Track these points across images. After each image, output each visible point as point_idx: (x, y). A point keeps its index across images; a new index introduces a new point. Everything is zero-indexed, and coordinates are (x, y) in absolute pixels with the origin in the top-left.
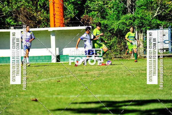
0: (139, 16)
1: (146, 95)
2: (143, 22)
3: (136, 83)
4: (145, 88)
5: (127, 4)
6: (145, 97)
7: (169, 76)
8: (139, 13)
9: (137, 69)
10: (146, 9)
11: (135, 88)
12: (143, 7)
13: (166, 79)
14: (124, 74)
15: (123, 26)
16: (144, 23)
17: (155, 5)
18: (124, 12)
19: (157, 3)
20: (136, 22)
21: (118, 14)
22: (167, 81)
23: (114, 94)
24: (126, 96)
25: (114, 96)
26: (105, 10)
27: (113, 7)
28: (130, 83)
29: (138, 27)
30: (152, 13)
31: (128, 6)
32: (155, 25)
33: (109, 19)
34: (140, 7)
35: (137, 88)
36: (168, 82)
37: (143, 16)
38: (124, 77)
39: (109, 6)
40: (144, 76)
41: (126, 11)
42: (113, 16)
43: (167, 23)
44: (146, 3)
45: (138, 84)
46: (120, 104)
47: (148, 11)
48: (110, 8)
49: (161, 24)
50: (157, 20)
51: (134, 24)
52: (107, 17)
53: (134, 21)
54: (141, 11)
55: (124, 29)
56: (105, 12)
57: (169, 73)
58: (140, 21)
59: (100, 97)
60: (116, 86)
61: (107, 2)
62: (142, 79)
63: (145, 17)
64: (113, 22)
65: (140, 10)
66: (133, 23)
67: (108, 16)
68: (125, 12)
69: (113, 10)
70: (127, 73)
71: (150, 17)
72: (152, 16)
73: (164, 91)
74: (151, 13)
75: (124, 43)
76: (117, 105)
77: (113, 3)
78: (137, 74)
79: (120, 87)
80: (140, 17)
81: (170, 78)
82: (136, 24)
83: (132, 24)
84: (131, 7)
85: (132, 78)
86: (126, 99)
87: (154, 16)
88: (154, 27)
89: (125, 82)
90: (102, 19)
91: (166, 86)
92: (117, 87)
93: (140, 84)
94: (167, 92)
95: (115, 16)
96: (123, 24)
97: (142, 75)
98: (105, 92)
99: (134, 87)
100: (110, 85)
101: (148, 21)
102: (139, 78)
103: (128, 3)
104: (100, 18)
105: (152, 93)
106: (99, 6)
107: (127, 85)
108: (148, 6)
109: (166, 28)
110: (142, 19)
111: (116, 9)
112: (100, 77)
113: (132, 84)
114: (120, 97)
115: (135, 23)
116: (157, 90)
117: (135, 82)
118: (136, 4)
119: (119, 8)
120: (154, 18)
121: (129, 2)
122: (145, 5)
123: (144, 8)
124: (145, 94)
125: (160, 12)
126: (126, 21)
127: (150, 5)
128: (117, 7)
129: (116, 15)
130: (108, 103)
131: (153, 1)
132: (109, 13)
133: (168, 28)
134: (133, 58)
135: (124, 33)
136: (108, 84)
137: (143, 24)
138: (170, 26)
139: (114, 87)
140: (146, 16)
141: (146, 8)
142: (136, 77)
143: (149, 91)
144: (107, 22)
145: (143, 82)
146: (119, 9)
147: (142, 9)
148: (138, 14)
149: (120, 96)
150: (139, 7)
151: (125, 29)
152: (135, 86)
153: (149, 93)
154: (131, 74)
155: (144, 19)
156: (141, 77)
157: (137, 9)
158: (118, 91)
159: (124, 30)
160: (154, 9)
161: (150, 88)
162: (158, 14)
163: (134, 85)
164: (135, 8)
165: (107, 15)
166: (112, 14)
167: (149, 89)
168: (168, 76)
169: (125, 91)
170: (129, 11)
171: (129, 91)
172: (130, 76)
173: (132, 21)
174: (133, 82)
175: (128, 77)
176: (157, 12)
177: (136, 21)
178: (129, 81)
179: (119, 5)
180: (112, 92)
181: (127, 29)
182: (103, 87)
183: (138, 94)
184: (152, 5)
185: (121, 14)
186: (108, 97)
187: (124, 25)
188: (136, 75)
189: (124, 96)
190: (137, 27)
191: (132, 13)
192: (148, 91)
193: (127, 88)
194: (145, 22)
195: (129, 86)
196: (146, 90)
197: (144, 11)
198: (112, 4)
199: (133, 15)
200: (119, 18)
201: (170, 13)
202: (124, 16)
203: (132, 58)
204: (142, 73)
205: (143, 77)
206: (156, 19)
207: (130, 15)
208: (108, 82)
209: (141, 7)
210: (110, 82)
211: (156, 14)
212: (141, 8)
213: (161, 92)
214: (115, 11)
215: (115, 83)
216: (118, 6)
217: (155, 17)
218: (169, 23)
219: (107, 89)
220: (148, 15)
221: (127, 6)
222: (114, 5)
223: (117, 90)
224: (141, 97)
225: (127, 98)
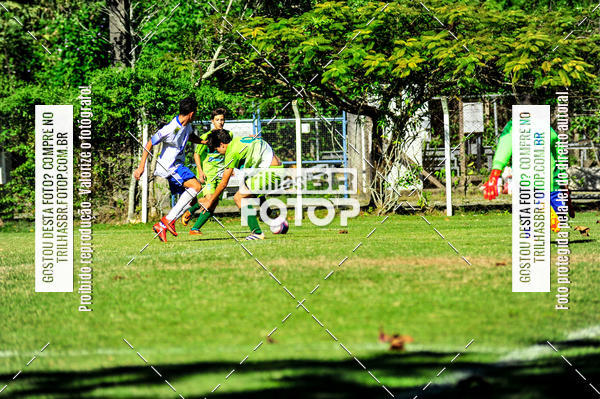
0: (154, 75)
1: (179, 346)
2: (168, 95)
3: (144, 305)
4: (176, 323)
5: (109, 31)
6: (173, 355)
7: (255, 282)
8: (154, 64)
9: (149, 259)
10: (176, 51)
11: (139, 323)
12: (165, 43)
13: (244, 291)
14: (100, 276)
15: (97, 107)
16: (171, 99)
17: (205, 39)
18: (99, 58)
19: (212, 31)
20: (145, 95)
21: (79, 65)
22: (247, 296)
23: (66, 347)
24: (110, 352)
25: (63, 354)
26: (32, 49)
27: (60, 41)
28: (123, 307)
29: (150, 113)
30: (197, 67)
31: (115, 39)
32: (210, 108)
33: (45, 83)
34: (155, 44)
35: (149, 323)
36: (251, 300)
37: (165, 77)
38: (103, 287)
39: (47, 37)
40: (171, 281)
41: (106, 54)
42: (61, 70)
43: (247, 100)
44: (176, 30)
45: (151, 311)
46: (87, 382)
47: (184, 56)
48: (48, 42)
49: (230, 102)
50: (216, 90)
51: (136, 100)
52: (38, 75)
53: (136, 90)
54: (158, 58)
55: (100, 118)
56: (31, 59)
57: (255, 269)
58: (157, 92)
59: (13, 359)
60: (71, 318)
61: (37, 23)
62: (164, 291)
63: (173, 77)
64: (61, 94)
65: (156, 53)
66: (133, 97)
67: (44, 71)
68: (103, 60)
69: (60, 50)
70: (113, 271)
71: (189, 80)
72: (196, 75)
73: (239, 332)
74: (193, 65)
75: (103, 166)
76: (76, 384)
77: (62, 27)
78: (147, 276)
79: (87, 320)
80: (157, 79)
81: (260, 286)
82: (142, 100)
83: (128, 100)
84: (124, 41)
85: (131, 289)
86: (107, 364)
87: (205, 76)
88: (205, 115)
89: (104, 304)
90: (21, 82)
91: (246, 314)
92: (75, 321)
93: (158, 310)
94: (247, 334)
95: (70, 71)
96: (98, 99)
97: (164, 279)
98: (32, 338)
99: (135, 320)
100: (53, 316)
101: (184, 92)
102: (155, 290)
103: (113, 29)
104: (12, 77)
105: (199, 339)
106: (10, 35)
107: (112, 316)
108: (184, 40)
109: (246, 118)
110: (164, 85)
111: (71, 48)
112: (13, 286)
113: (130, 310)
114: (85, 358)
115: (139, 98)
116: (214, 330)
117: (141, 304)
118: (141, 34)
119: (83, 44)
120: (205, 84)
121: (115, 25)
122: (173, 38)
123: (170, 46)
124: (174, 344)
125: (224, 61)
126: (107, 89)
127: (191, 39)
128: (74, 41)
129: (71, 69)
130: (44, 380)
131: (200, 26)
132: (47, 62)
133: (251, 118)
134: (133, 218)
135: (101, 133)
136: (43, 313)
137: (167, 103)
138: (258, 111)
139: (66, 321)
140: (179, 76)
141: (175, 46)
142: (144, 286)
143: (189, 334)
144: (38, 92)
145: (168, 303)
146: (84, 47)
147: (162, 49)
148: (151, 67)
149: (85, 353)
150: (154, 42)
151: (105, 119)
152: (140, 318)
153: (190, 339)
154: (126, 276)
155: (172, 87)
156: (160, 285)
157: (146, 50)
158: (81, 336)
159: (100, 122)
160: (205, 53)
161: (192, 321)
162: (218, 68)
163: (136, 312)
164: (140, 48)
165: (39, 67)
166: (58, 66)
167: (188, 327)
168: (252, 280)
169: (103, 333)
170: (118, 57)
171: (119, 333)
172: (122, 282)
173: (130, 92)
174: (132, 302)
175: (116, 284)
176: (213, 63)
177: (142, 90)
178: (121, 299)
179: (83, 33)
180: (58, 339)
181: (112, 118)
182: (24, 323)
183: (151, 344)
184: (197, 39)
185: (90, 65)
186: (42, 358)
187: (101, 104)
188: (144, 278)
189: (100, 351)
190: (146, 111)
191: (128, 65)
192: (185, 335)
193: (112, 324)
194: (174, 95)
195: (120, 319)
196: (179, 328)
197: (170, 58)
198: (56, 31)
199: (133, 70)
200: (83, 79)
201: (256, 68)
202: (100, 74)
203: (128, 218)
204: (164, 272)
205: (170, 284)
206: (212, 85)
207: (120, 70)
208: (46, 303)
209: (159, 45)
210: (53, 304)
211: (211, 70)
212: (159, 47)
213: (229, 336)
214: (67, 54)
215: (70, 307)
216: (78, 36)
217: (208, 78)
218: (256, 101)
219: (40, 329)
220: (183, 73)
221: (112, 39)
222: (64, 34)
223: (76, 334)
224: (159, 352)
225: (112, 359)
